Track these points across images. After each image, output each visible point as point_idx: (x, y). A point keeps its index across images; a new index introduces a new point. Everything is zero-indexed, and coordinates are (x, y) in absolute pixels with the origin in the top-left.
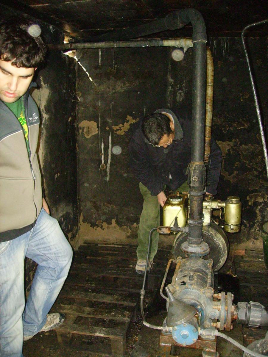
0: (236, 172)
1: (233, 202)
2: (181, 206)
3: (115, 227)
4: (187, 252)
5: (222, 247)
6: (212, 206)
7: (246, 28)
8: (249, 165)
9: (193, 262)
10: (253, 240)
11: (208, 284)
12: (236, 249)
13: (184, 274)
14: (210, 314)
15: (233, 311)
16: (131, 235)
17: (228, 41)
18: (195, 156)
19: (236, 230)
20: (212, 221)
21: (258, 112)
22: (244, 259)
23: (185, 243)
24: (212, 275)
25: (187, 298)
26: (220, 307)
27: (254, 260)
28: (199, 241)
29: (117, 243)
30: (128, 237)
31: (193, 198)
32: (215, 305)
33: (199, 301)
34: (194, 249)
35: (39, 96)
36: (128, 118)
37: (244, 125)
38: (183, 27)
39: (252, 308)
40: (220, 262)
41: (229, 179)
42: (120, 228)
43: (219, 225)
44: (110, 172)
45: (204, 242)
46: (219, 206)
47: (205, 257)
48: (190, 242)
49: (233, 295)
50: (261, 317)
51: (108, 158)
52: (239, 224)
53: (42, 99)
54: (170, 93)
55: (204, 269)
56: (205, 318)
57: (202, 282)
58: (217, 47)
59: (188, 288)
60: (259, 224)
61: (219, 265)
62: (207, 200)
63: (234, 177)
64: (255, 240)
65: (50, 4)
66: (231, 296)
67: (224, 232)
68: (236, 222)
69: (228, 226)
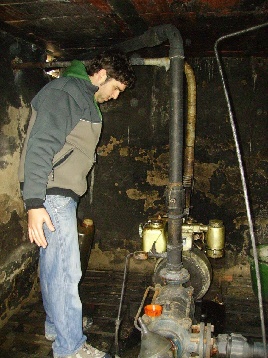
0: (222, 195)
1: (216, 226)
2: (162, 229)
3: (98, 252)
4: (165, 280)
5: (204, 273)
6: (194, 230)
7: (219, 40)
8: (235, 187)
9: (171, 290)
10: (240, 265)
11: (186, 314)
12: (223, 275)
13: (161, 303)
14: (187, 348)
15: (212, 344)
16: (114, 260)
17: (212, 61)
18: (173, 177)
19: (219, 255)
20: (194, 246)
21: (233, 128)
22: (232, 285)
23: (164, 269)
24: (191, 304)
25: (163, 330)
26: (198, 340)
27: (242, 286)
28: (178, 267)
29: (100, 269)
30: (112, 262)
31: (172, 222)
32: (193, 338)
33: (176, 333)
34: (173, 275)
35: (18, 115)
36: (111, 139)
37: (229, 147)
38: (161, 43)
39: (233, 340)
40: (203, 289)
41: (215, 202)
42: (103, 252)
43: (201, 250)
44: (93, 195)
45: (184, 268)
46: (201, 230)
47: (185, 285)
48: (169, 269)
49: (213, 326)
50: (243, 350)
51: (91, 180)
52: (222, 249)
53: (21, 119)
54: (154, 114)
55: (183, 298)
56: (183, 352)
57: (180, 313)
58: (201, 68)
59: (164, 318)
60: (247, 249)
61: (202, 293)
62: (189, 224)
63: (220, 200)
64: (243, 266)
65: (26, 20)
66: (210, 328)
67: (206, 258)
68: (219, 247)
69: (211, 251)
